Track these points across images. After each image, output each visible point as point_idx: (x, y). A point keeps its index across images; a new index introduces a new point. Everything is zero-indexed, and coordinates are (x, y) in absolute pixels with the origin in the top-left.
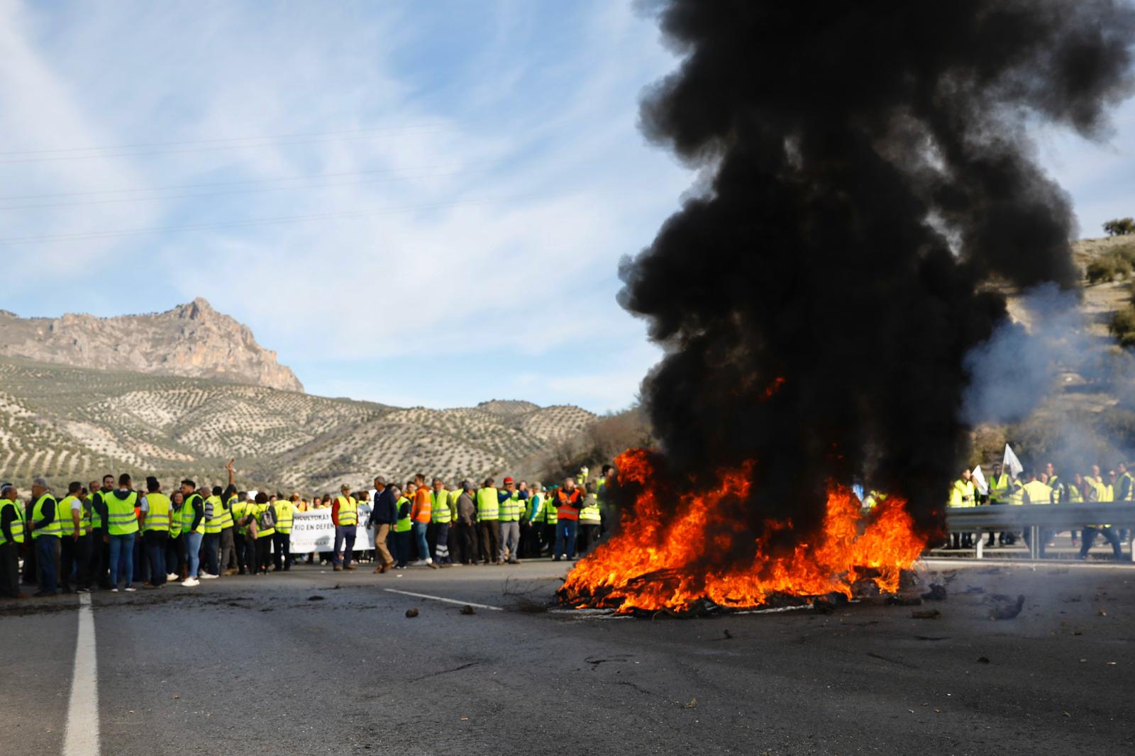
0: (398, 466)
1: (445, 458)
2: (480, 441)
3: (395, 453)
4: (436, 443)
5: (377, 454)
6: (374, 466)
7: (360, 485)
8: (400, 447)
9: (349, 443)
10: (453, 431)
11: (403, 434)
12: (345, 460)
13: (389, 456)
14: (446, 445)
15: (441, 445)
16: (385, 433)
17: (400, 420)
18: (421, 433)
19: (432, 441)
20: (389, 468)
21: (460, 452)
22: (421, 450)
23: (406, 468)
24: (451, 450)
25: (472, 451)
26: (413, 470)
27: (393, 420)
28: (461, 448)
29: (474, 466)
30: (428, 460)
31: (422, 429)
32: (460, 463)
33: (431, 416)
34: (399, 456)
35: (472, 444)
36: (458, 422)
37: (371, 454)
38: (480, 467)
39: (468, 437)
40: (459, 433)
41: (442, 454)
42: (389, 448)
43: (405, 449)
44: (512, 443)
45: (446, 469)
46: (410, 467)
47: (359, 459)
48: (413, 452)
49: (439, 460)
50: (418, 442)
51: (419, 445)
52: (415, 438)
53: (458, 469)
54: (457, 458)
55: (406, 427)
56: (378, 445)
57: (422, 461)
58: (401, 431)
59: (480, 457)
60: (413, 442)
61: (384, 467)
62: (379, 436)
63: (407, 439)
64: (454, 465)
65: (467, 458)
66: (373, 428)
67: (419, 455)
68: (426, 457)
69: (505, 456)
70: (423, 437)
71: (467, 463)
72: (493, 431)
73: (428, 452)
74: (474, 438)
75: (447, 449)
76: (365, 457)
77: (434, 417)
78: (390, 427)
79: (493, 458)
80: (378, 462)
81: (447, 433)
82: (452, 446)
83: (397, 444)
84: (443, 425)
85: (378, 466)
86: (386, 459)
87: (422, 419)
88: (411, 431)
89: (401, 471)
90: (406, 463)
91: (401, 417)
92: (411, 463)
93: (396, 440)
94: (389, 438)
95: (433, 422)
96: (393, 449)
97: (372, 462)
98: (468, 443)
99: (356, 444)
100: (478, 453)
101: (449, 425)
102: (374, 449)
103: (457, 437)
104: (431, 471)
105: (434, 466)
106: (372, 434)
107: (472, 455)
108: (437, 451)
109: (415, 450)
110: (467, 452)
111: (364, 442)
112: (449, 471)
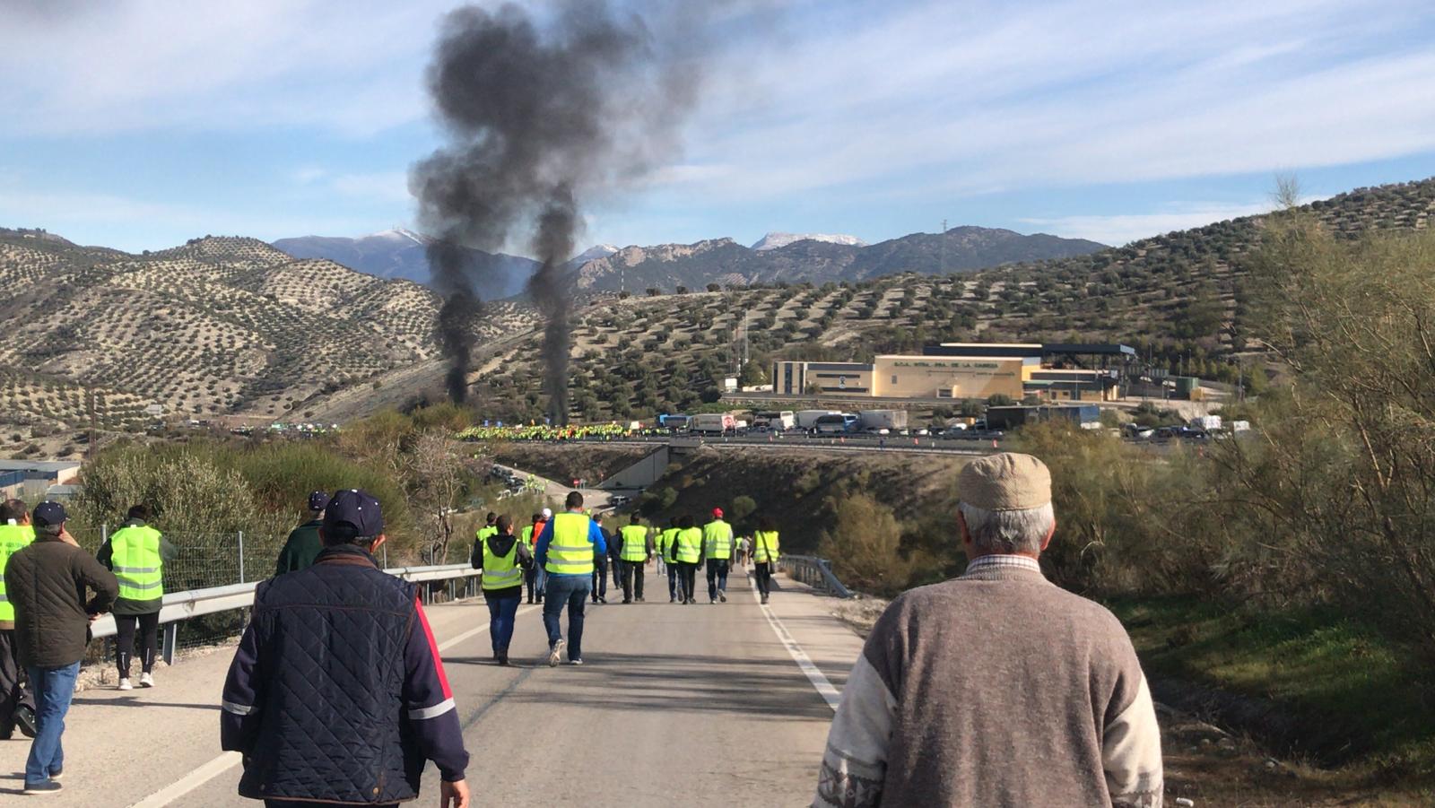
0: (133, 341)
1: (189, 332)
2: (227, 312)
3: (127, 326)
4: (177, 315)
5: (106, 326)
6: (104, 341)
7: (90, 363)
8: (133, 320)
9: (68, 312)
10: (192, 298)
11: (134, 303)
12: (65, 333)
13: (121, 329)
14: (189, 317)
15: (183, 318)
16: (111, 301)
17: (128, 285)
18: (157, 302)
19: (172, 313)
20: (122, 344)
21: (207, 326)
22: (158, 323)
23: (143, 343)
24: (196, 323)
25: (220, 325)
26: (152, 346)
27: (119, 285)
28: (207, 321)
29: (225, 343)
30: (168, 334)
31: (157, 298)
32: (207, 338)
33: (162, 279)
34: (133, 329)
35: (219, 315)
36: (196, 285)
37: (99, 327)
38: (232, 344)
39: (212, 307)
40: (200, 301)
41: (185, 328)
42: (119, 320)
43: (139, 321)
44: (265, 314)
45: (192, 346)
46: (148, 343)
47: (84, 332)
48: (150, 325)
49: (183, 335)
50: (154, 313)
51: (157, 317)
52: (150, 309)
53: (206, 345)
54: (203, 332)
55: (137, 294)
56: (105, 316)
57: (161, 335)
58: (132, 299)
59: (231, 331)
60: (149, 314)
61: (117, 343)
62: (105, 305)
63: (141, 309)
64: (200, 340)
65: (215, 332)
66: (95, 294)
67: (157, 329)
68: (165, 332)
69: (258, 330)
70: (160, 308)
71: (216, 338)
72: (240, 299)
73: (166, 325)
74: (219, 308)
75: (190, 322)
76: (91, 330)
77: (166, 280)
78: (116, 294)
79: (246, 332)
80: (107, 336)
81: (187, 303)
82: (195, 319)
83: (129, 315)
84: (180, 291)
85: (109, 341)
86: (117, 333)
87: (154, 283)
88: (144, 299)
89: (138, 348)
90: (141, 337)
91: (128, 281)
92: (149, 338)
93: (126, 311)
94: (118, 307)
95: (167, 288)
96: (124, 321)
97: (101, 337)
98: (213, 314)
99: (76, 313)
100: (227, 326)
101: (186, 291)
102: (101, 321)
103: (198, 306)
104: (173, 348)
105: (177, 342)
106: (94, 303)
107: (221, 329)
108: (179, 324)
109: (152, 322)
110: (215, 325)
111: (85, 312)
112: (196, 348)
